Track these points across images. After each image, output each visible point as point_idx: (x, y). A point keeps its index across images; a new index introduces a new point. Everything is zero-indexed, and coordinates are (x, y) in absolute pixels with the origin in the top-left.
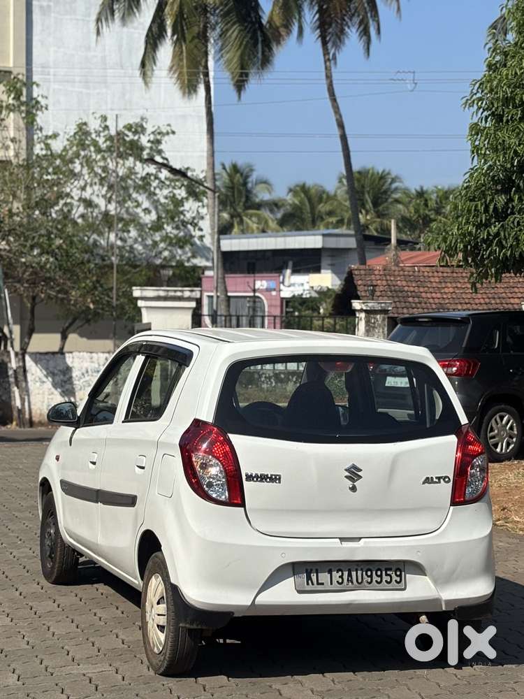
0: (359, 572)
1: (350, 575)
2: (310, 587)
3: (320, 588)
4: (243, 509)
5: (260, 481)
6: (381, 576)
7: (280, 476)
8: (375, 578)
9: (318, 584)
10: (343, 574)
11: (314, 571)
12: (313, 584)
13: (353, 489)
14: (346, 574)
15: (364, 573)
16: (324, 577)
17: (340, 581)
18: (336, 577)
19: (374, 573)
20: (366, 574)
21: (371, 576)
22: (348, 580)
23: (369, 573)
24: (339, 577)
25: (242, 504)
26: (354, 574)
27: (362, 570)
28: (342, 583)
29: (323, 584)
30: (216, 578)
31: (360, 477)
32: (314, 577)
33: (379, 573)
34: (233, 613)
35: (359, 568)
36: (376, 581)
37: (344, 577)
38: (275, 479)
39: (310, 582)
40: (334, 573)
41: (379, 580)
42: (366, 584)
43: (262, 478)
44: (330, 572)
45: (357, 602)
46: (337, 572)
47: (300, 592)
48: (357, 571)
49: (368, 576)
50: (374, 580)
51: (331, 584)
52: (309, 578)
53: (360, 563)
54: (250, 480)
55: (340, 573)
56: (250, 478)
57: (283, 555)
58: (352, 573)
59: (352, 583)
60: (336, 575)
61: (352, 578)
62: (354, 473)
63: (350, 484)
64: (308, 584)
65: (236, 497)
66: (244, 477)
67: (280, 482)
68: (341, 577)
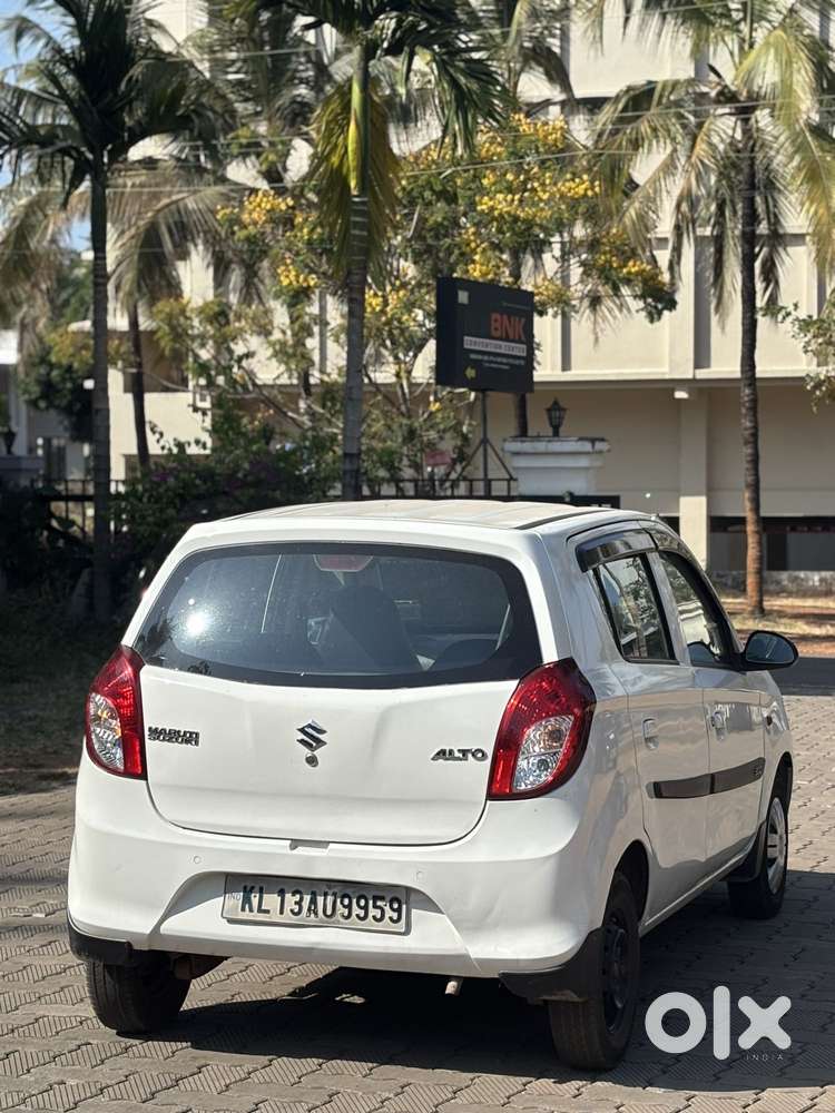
0: (330, 899)
1: (313, 902)
2: (246, 915)
3: (262, 917)
4: (144, 782)
5: (168, 741)
6: (365, 908)
7: (197, 734)
8: (356, 910)
9: (260, 910)
10: (301, 899)
11: (257, 889)
12: (251, 910)
13: (312, 761)
14: (307, 898)
15: (339, 900)
16: (271, 901)
17: (296, 909)
18: (290, 902)
19: (354, 901)
20: (342, 903)
21: (349, 907)
22: (309, 910)
23: (346, 901)
24: (296, 903)
25: (144, 776)
26: (320, 900)
27: (335, 894)
28: (299, 912)
29: (267, 912)
30: (105, 890)
31: (323, 743)
32: (255, 901)
33: (362, 903)
34: (129, 944)
35: (330, 892)
36: (358, 916)
37: (303, 903)
38: (191, 738)
39: (247, 906)
40: (288, 896)
41: (362, 913)
42: (342, 920)
43: (172, 736)
44: (282, 893)
45: (322, 947)
46: (294, 895)
47: (231, 921)
48: (326, 895)
49: (345, 906)
50: (354, 914)
51: (282, 912)
52: (247, 900)
53: (333, 884)
54: (154, 739)
55: (297, 897)
56: (157, 734)
57: (197, 860)
58: (318, 898)
59: (316, 914)
60: (290, 899)
61: (316, 907)
62: (312, 737)
63: (307, 752)
64: (243, 909)
65: (135, 766)
66: (147, 733)
67: (197, 743)
68: (299, 903)
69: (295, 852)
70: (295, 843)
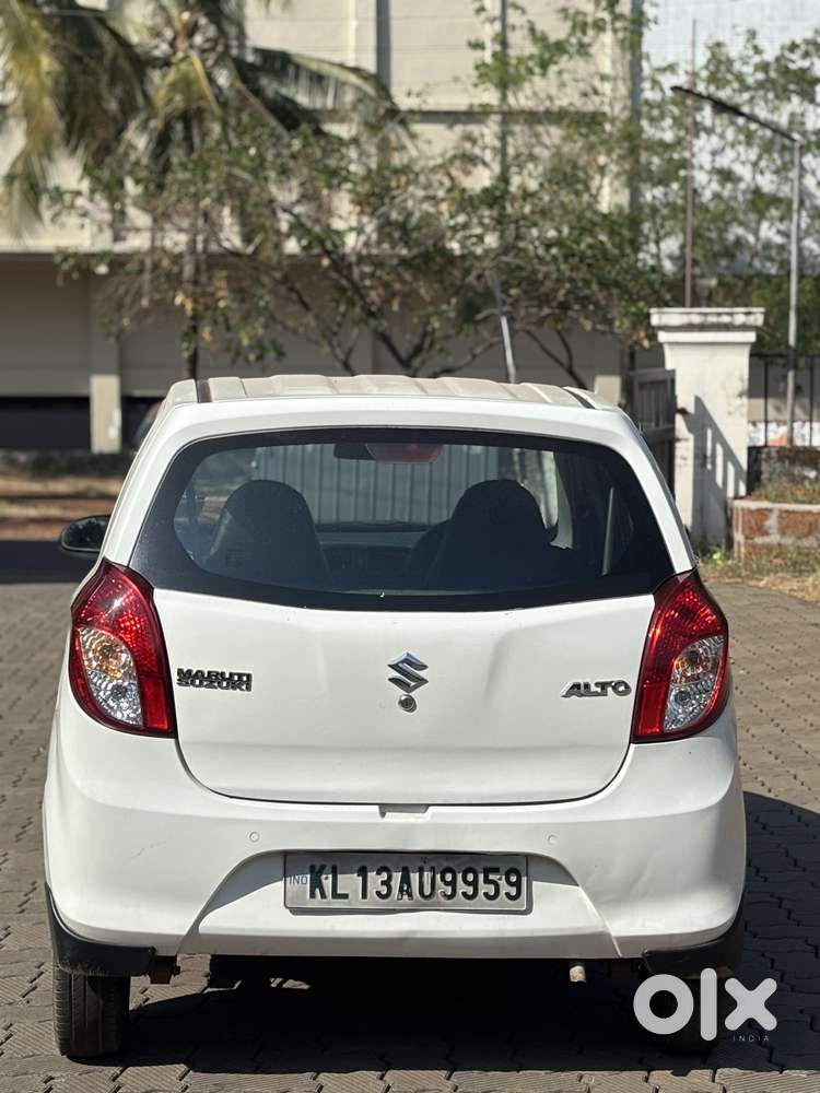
0: (427, 876)
1: (406, 880)
2: (318, 902)
3: (339, 904)
4: (172, 741)
5: (206, 686)
6: (475, 884)
7: (249, 676)
8: (462, 887)
9: (335, 895)
10: (390, 878)
11: (329, 868)
12: (323, 896)
13: (408, 704)
14: (397, 877)
15: (438, 876)
16: (350, 882)
17: (384, 890)
18: (375, 883)
19: (460, 876)
20: (443, 879)
21: (453, 884)
22: (401, 890)
23: (449, 877)
24: (383, 883)
25: (171, 731)
26: (415, 877)
27: (433, 870)
28: (387, 895)
29: (345, 896)
30: (118, 878)
31: (422, 681)
32: (327, 883)
33: (470, 877)
34: (153, 949)
35: (427, 867)
36: (464, 894)
37: (392, 883)
38: (240, 681)
39: (317, 891)
40: (371, 875)
41: (470, 891)
42: (443, 900)
43: (214, 679)
44: (363, 872)
45: (419, 936)
46: (378, 873)
47: (296, 911)
48: (421, 871)
49: (447, 884)
50: (459, 892)
51: (364, 896)
52: (316, 884)
53: (429, 856)
54: (187, 685)
55: (384, 876)
56: (187, 677)
57: (255, 837)
58: (412, 875)
59: (410, 895)
60: (376, 881)
61: (409, 886)
62: (408, 674)
63: (401, 693)
64: (313, 895)
65: (158, 718)
66: (175, 677)
67: (248, 689)
68: (387, 883)
69: (386, 820)
70: (385, 808)
